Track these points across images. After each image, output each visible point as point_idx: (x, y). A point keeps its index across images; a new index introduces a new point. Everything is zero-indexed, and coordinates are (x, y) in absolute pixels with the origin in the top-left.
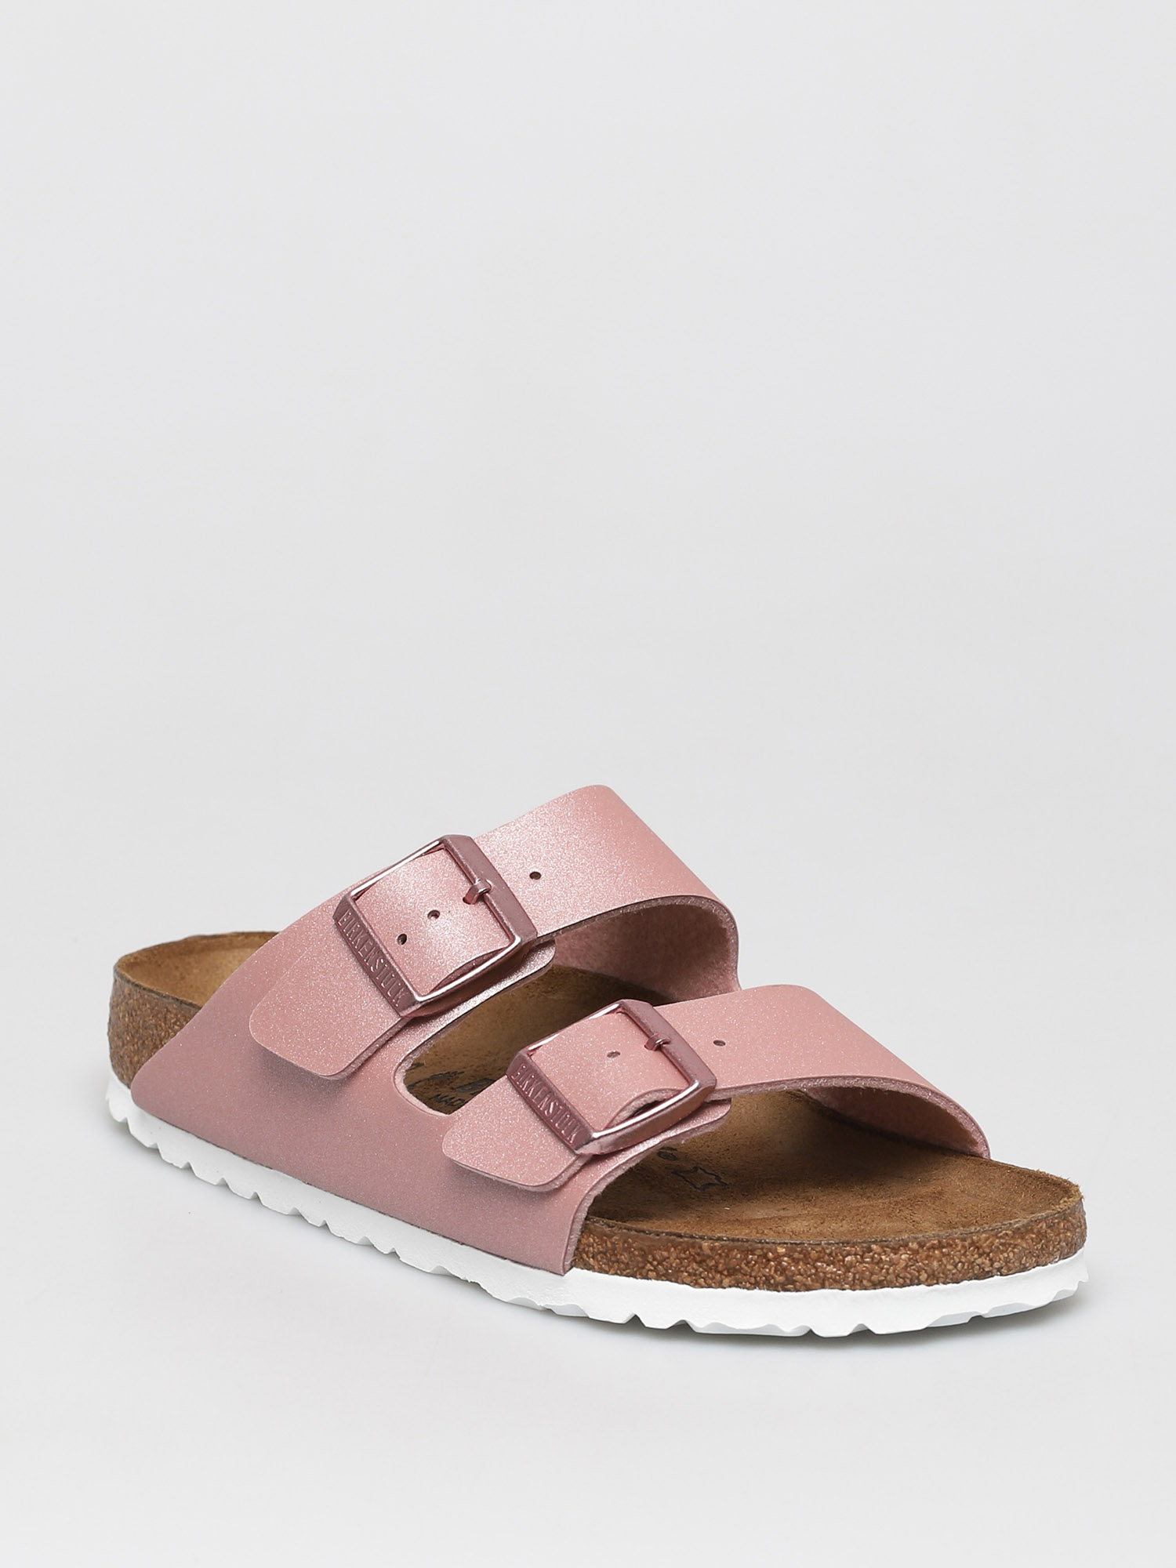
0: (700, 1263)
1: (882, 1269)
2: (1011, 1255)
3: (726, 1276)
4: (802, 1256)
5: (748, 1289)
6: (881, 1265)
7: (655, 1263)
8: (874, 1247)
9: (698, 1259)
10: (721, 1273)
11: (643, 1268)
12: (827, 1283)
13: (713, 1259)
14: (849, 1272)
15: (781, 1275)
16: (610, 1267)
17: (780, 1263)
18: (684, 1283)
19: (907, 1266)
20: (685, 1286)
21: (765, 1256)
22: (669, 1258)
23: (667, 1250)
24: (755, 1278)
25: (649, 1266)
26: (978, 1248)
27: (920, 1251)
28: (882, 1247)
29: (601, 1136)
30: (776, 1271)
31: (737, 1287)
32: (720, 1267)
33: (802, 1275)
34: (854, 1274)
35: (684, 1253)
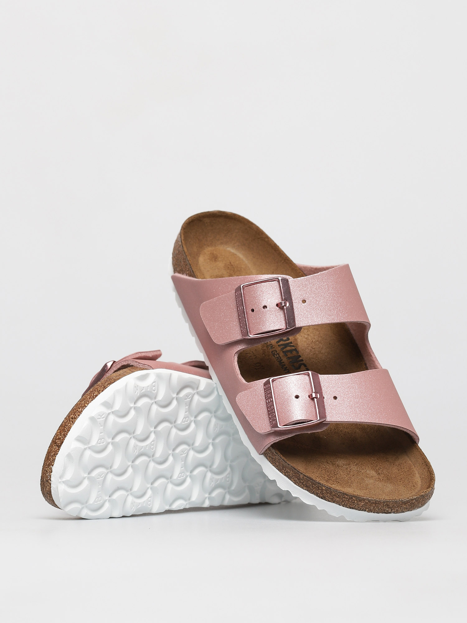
0: (298, 479)
1: (354, 504)
2: (399, 509)
3: (305, 487)
4: (330, 492)
5: (311, 493)
6: (354, 503)
7: (285, 471)
8: (354, 498)
9: (298, 478)
10: (304, 485)
11: (282, 470)
12: (335, 502)
13: (303, 480)
14: (343, 502)
15: (322, 494)
16: (273, 463)
17: (322, 491)
18: (292, 481)
19: (362, 506)
20: (292, 482)
21: (318, 487)
22: (290, 473)
23: (290, 470)
24: (314, 491)
25: (283, 471)
26: (388, 506)
27: (368, 503)
28: (356, 499)
29: (281, 427)
30: (320, 493)
31: (308, 491)
32: (304, 484)
33: (328, 497)
34: (345, 503)
35: (295, 474)
